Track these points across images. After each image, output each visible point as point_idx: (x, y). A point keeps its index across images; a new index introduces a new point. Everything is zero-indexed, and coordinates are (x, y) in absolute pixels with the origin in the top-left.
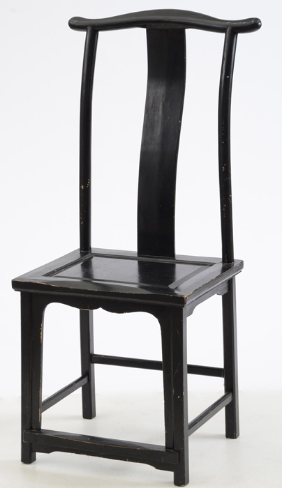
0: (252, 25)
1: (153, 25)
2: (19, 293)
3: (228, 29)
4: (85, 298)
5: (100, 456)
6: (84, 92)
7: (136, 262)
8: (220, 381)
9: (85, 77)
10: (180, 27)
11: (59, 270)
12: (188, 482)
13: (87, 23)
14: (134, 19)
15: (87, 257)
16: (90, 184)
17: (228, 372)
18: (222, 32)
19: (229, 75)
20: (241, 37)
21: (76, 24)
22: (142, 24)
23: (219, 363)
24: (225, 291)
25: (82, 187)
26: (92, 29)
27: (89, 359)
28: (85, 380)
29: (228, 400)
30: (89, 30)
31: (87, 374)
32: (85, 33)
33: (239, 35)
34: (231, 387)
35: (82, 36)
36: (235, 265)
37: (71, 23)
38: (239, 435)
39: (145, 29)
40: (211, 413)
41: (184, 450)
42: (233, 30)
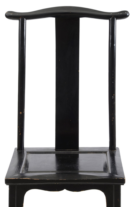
2: (8, 186)
13: (20, 14)
18: (107, 19)
25: (21, 113)
30: (20, 19)
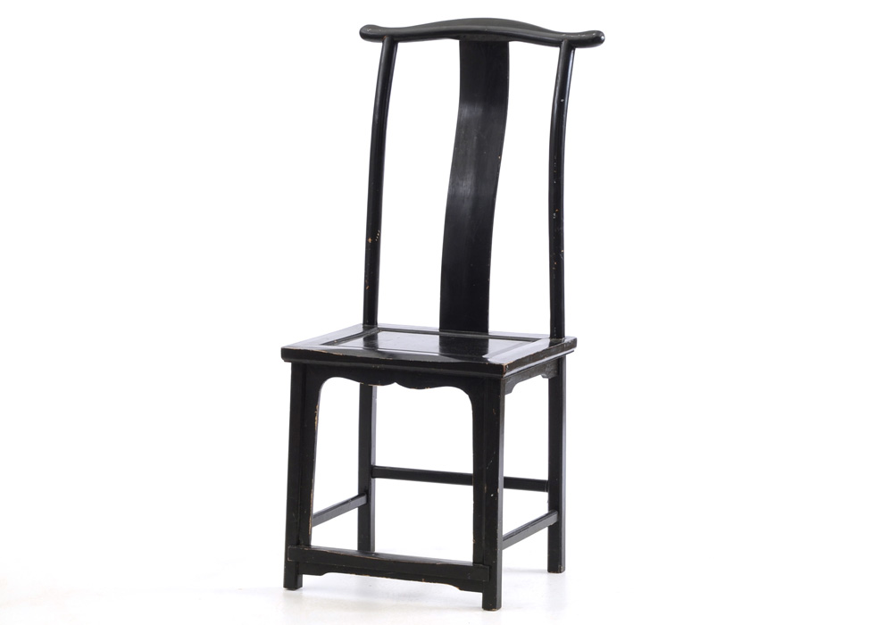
0: (594, 39)
1: (468, 36)
2: (290, 364)
3: (563, 43)
4: (375, 369)
5: (387, 577)
6: (377, 117)
7: (438, 337)
8: (543, 497)
9: (378, 99)
10: (503, 39)
11: (339, 341)
12: (500, 607)
13: (385, 32)
14: (444, 28)
15: (372, 332)
16: (379, 237)
17: (553, 486)
18: (556, 46)
19: (564, 99)
20: (579, 53)
21: (369, 34)
22: (455, 35)
23: (543, 475)
24: (552, 375)
25: (370, 240)
26: (390, 40)
27: (369, 472)
28: (363, 500)
29: (553, 520)
30: (385, 41)
31: (366, 490)
32: (381, 44)
33: (577, 50)
34: (556, 504)
35: (377, 48)
36: (566, 341)
37: (363, 32)
38: (564, 570)
39: (458, 41)
40: (531, 528)
41: (496, 564)
42: (570, 44)
